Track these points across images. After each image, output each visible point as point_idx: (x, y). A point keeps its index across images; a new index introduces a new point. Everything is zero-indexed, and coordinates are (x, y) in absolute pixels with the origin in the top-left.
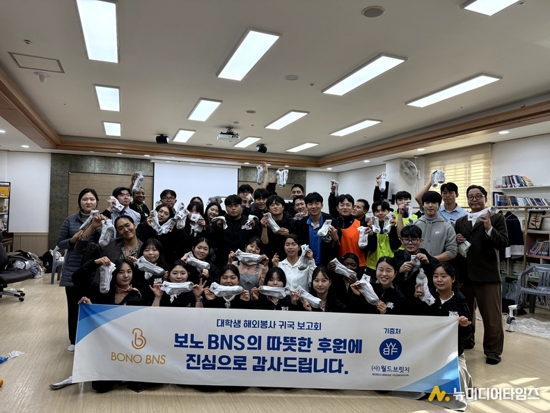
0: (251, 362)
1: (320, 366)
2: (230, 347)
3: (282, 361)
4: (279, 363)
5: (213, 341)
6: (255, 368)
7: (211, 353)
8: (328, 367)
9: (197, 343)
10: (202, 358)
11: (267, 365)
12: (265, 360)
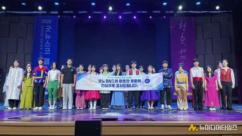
0: (116, 85)
1: (131, 86)
2: (111, 82)
3: (123, 85)
4: (122, 86)
5: (107, 81)
6: (117, 87)
7: (107, 84)
8: (133, 86)
9: (103, 81)
10: (105, 85)
11: (120, 86)
12: (119, 85)
